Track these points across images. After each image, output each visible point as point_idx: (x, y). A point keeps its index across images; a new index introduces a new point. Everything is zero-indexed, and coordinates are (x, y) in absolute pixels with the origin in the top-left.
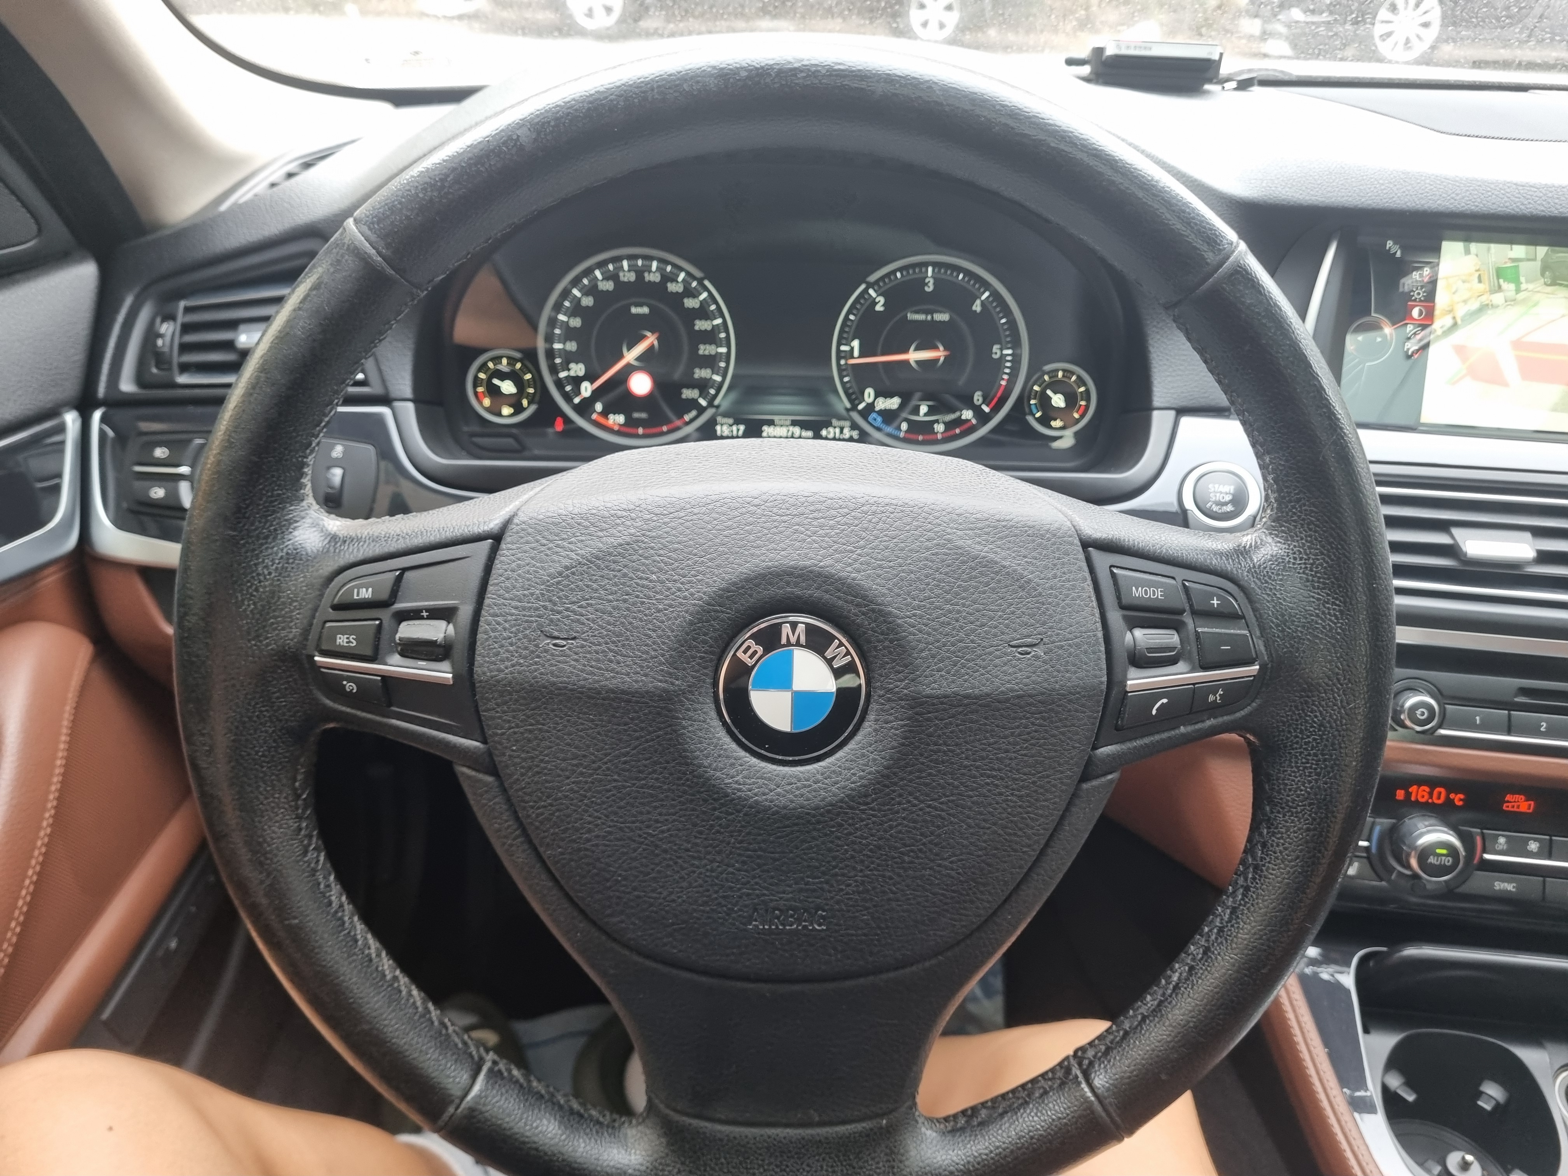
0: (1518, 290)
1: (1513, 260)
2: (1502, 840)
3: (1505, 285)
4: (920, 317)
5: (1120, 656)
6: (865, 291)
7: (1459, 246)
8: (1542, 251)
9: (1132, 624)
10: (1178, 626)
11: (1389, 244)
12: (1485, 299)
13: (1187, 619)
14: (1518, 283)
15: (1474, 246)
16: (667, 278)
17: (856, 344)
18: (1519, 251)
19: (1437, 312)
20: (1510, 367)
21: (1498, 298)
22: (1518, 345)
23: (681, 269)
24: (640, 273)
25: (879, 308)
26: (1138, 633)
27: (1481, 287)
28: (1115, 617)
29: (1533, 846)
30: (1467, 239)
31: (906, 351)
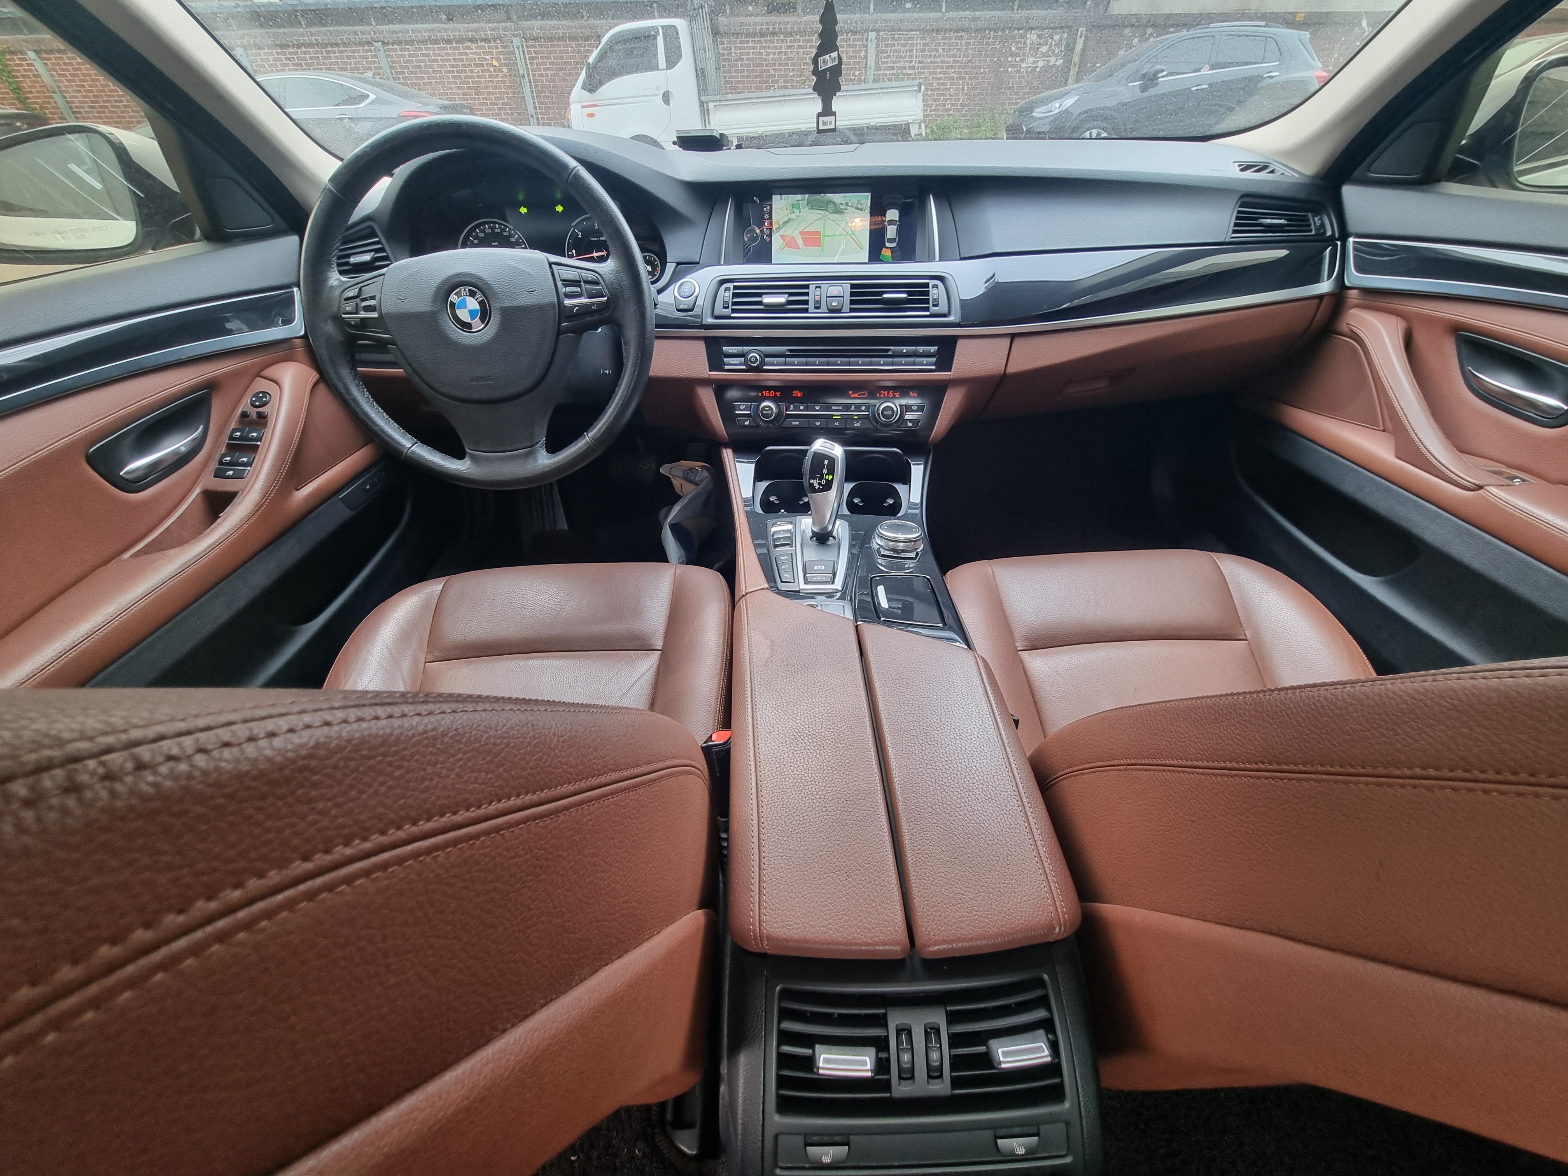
0: (800, 212)
1: (797, 201)
2: (792, 406)
3: (795, 210)
4: (595, 239)
5: (562, 296)
6: (574, 230)
7: (778, 196)
8: (807, 196)
9: (566, 286)
10: (580, 286)
11: (755, 198)
12: (789, 217)
13: (582, 283)
14: (800, 209)
15: (783, 196)
16: (503, 230)
17: (574, 251)
18: (799, 197)
19: (773, 223)
20: (800, 242)
21: (793, 216)
22: (801, 233)
23: (507, 227)
24: (492, 229)
25: (580, 236)
26: (567, 288)
27: (788, 212)
28: (559, 284)
29: (802, 408)
30: (781, 194)
31: (592, 253)
